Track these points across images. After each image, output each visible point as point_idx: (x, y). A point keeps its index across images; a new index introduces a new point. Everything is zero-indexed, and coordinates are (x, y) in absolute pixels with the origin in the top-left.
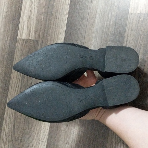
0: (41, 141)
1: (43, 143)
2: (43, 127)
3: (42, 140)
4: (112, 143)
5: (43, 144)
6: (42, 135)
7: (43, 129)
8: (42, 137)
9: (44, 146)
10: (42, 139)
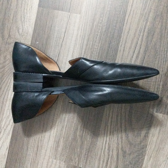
0: (3, 129)
1: (7, 131)
2: (6, 110)
3: (5, 128)
4: (107, 127)
5: (7, 133)
6: (4, 121)
7: (7, 113)
8: (5, 123)
9: (8, 135)
10: (5, 126)
